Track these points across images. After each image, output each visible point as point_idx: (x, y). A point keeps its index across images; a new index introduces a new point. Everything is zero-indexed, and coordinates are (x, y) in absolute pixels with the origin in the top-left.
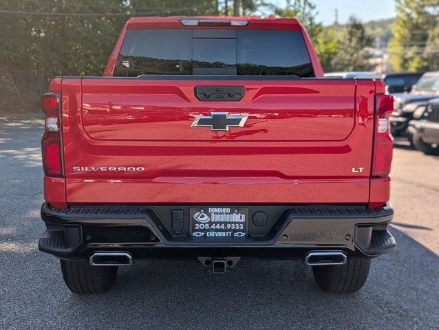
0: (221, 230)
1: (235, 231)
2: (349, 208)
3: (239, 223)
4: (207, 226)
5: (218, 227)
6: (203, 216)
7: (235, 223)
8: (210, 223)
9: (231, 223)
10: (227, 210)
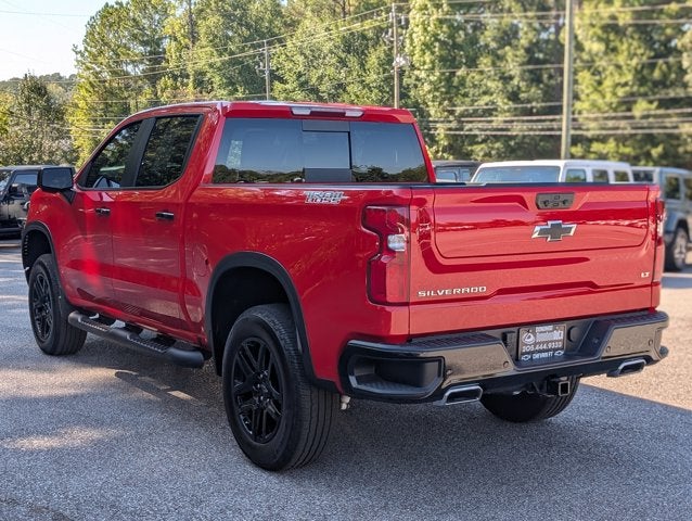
0: (544, 351)
1: (555, 350)
2: (628, 315)
3: (558, 341)
4: (532, 348)
5: (541, 348)
6: (529, 337)
7: (555, 341)
8: (535, 344)
9: (552, 341)
10: (550, 327)
